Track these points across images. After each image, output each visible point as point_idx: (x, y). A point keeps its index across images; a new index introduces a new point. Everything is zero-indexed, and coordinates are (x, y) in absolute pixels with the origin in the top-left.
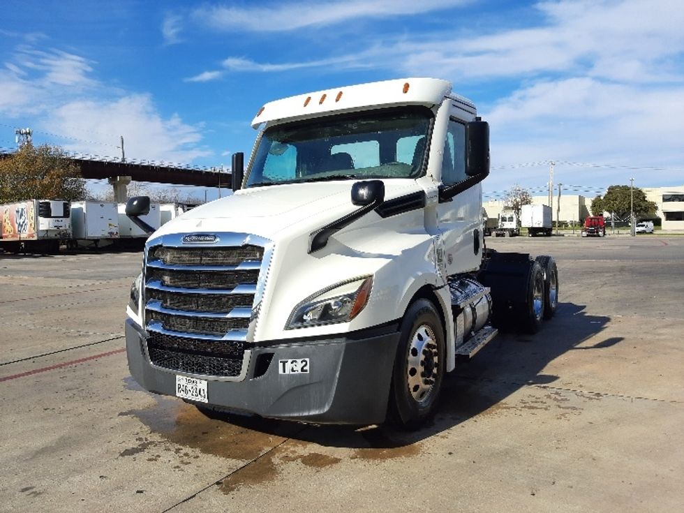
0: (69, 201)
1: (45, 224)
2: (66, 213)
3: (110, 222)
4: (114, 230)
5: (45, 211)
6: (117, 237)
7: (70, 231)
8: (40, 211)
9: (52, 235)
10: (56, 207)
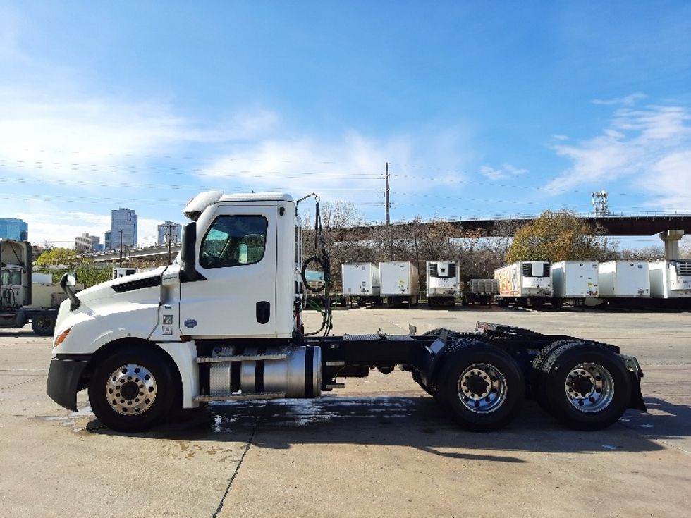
0: (550, 262)
1: (528, 282)
2: (546, 272)
3: (591, 282)
4: (594, 289)
5: (528, 271)
6: (596, 296)
7: (551, 290)
8: (524, 271)
9: (534, 293)
10: (538, 267)
